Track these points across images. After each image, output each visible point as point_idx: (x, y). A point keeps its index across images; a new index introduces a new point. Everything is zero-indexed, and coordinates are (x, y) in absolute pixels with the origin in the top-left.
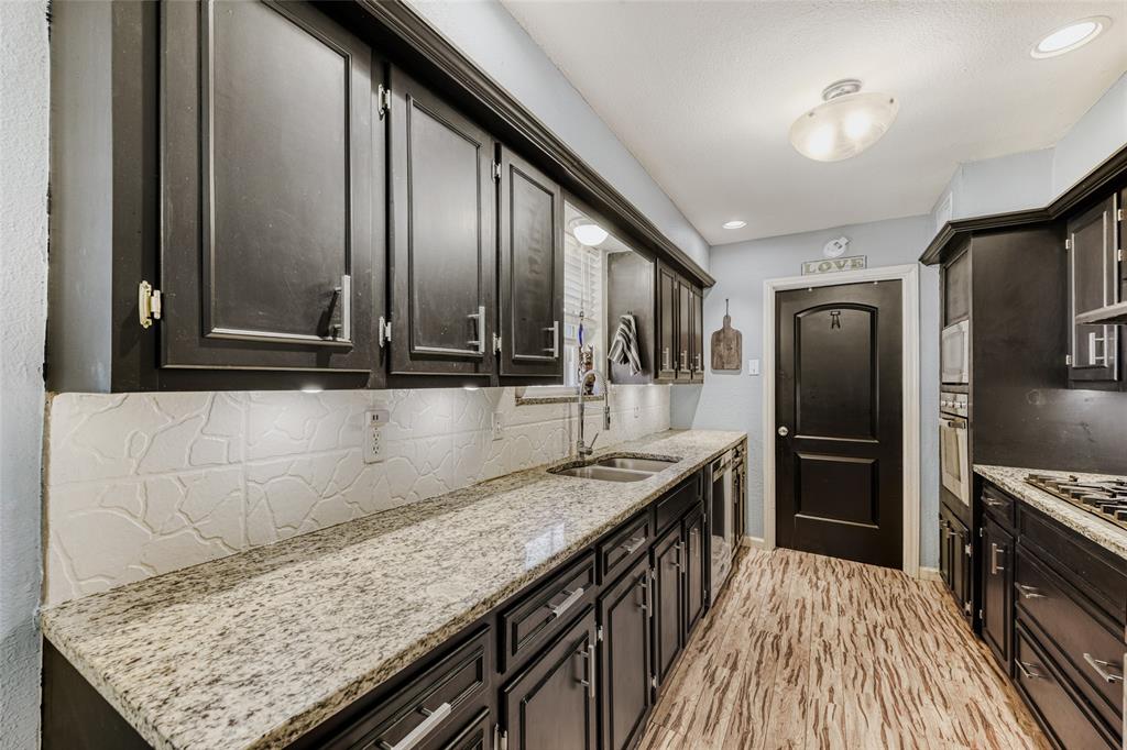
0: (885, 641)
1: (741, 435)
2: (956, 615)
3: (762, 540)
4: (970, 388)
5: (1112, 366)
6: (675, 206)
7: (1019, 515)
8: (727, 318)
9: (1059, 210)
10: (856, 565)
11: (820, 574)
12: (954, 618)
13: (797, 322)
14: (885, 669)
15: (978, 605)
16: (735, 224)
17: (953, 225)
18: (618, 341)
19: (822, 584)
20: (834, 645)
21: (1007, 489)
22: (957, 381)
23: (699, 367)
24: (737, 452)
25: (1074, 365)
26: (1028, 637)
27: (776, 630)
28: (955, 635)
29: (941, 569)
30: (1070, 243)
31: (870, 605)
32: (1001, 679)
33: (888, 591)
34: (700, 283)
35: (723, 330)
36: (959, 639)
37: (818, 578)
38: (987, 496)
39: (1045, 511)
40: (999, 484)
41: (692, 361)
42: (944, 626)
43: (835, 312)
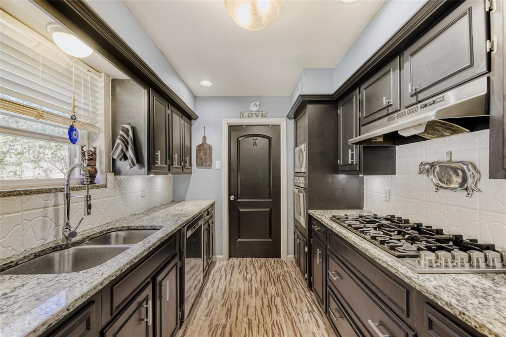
0: (276, 306)
1: (211, 202)
2: (301, 278)
3: (222, 257)
4: (307, 175)
5: (357, 164)
6: (167, 60)
7: (328, 235)
8: (204, 138)
9: (337, 95)
10: (263, 260)
11: (248, 270)
12: (301, 280)
13: (239, 142)
14: (277, 329)
15: (310, 275)
16: (206, 83)
17: (302, 96)
18: (118, 144)
19: (249, 276)
20: (253, 320)
21: (323, 223)
22: (299, 171)
23: (188, 164)
24: (208, 212)
25: (341, 164)
26: (333, 295)
27: (224, 321)
28: (302, 291)
29: (295, 255)
30: (340, 111)
31: (269, 284)
32: (321, 312)
33: (276, 272)
34: (189, 117)
35: (202, 144)
36: (303, 293)
37: (247, 274)
38: (314, 225)
39: (344, 237)
40: (320, 221)
41: (182, 161)
42: (298, 286)
43: (255, 138)
